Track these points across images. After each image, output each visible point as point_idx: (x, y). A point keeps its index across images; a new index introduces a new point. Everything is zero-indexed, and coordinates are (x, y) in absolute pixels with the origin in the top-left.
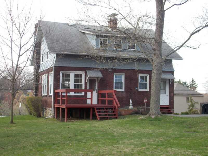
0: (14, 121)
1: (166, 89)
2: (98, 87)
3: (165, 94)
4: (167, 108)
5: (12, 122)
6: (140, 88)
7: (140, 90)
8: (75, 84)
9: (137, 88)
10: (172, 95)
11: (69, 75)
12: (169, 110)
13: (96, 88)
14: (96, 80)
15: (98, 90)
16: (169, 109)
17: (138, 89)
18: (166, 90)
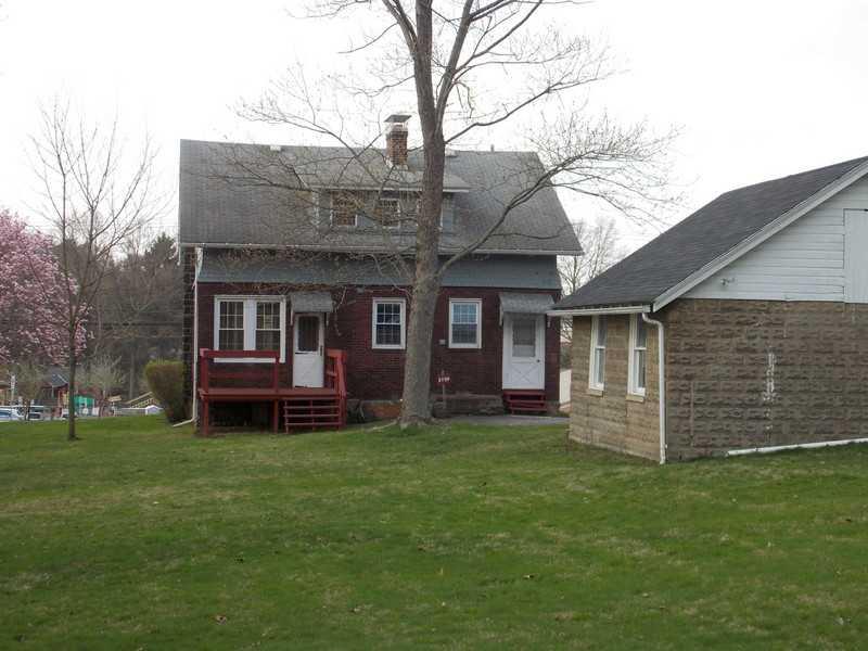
0: (78, 433)
1: (537, 343)
2: (326, 340)
3: (534, 355)
4: (539, 398)
5: (72, 436)
6: (455, 341)
7: (452, 345)
8: (257, 332)
9: (442, 342)
10: (554, 360)
11: (241, 306)
12: (542, 405)
13: (321, 343)
14: (321, 319)
15: (326, 346)
16: (542, 402)
17: (447, 342)
18: (534, 345)
